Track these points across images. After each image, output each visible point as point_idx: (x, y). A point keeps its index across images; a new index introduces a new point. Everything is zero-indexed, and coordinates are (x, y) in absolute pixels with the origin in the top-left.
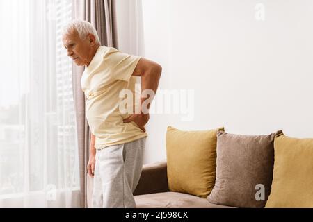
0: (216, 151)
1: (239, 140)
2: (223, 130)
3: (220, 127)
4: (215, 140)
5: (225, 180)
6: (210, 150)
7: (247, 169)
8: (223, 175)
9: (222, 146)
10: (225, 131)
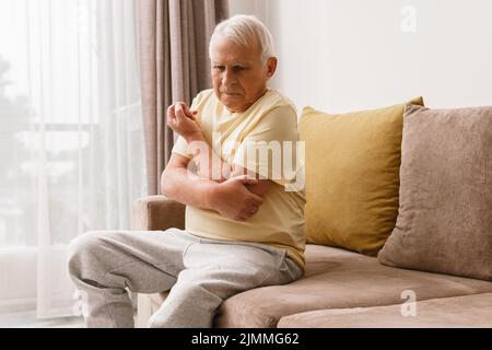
0: (399, 152)
1: (452, 119)
2: (420, 103)
3: (415, 97)
4: (398, 125)
5: (418, 212)
6: (388, 149)
7: (471, 182)
8: (413, 200)
9: (411, 135)
10: (426, 106)
